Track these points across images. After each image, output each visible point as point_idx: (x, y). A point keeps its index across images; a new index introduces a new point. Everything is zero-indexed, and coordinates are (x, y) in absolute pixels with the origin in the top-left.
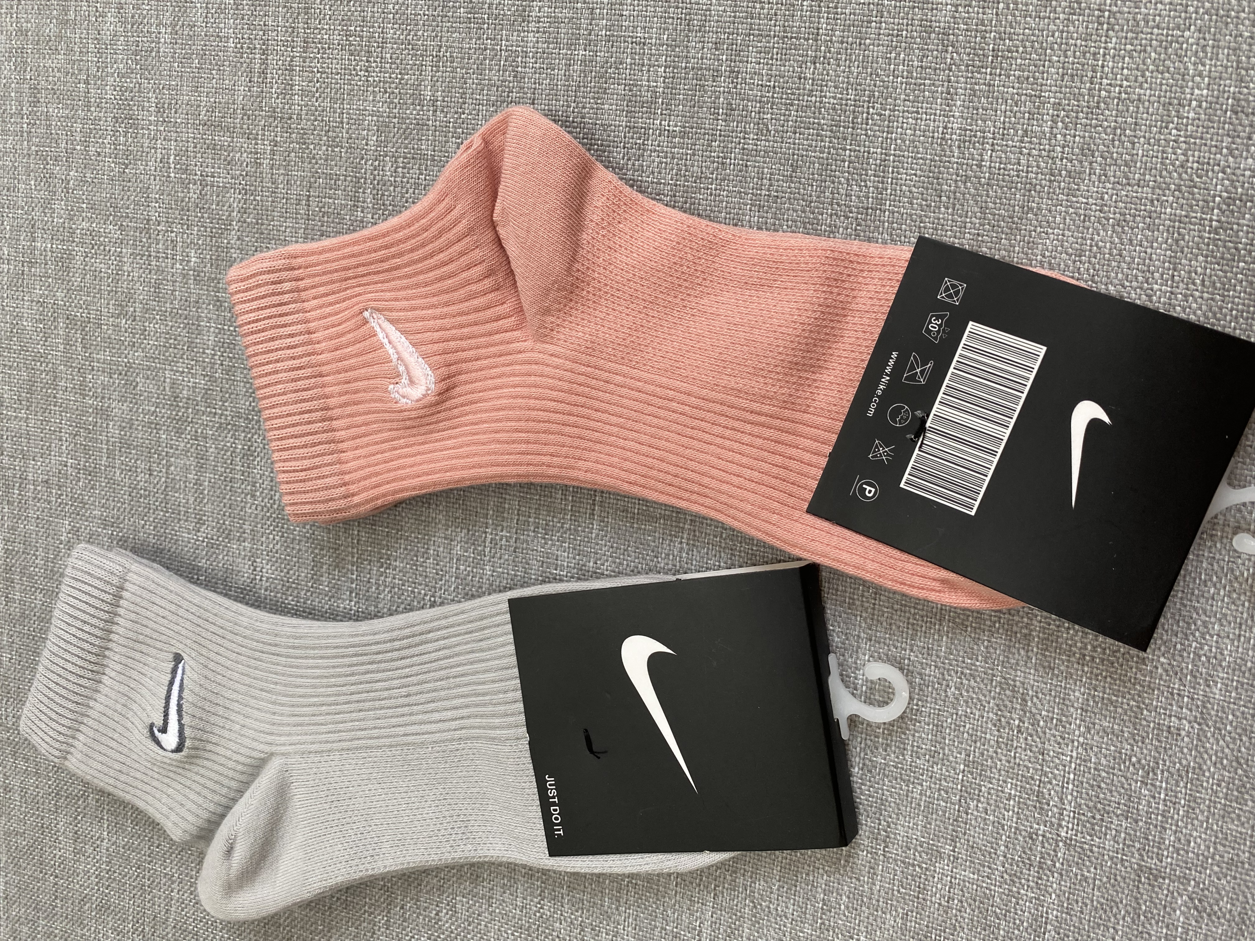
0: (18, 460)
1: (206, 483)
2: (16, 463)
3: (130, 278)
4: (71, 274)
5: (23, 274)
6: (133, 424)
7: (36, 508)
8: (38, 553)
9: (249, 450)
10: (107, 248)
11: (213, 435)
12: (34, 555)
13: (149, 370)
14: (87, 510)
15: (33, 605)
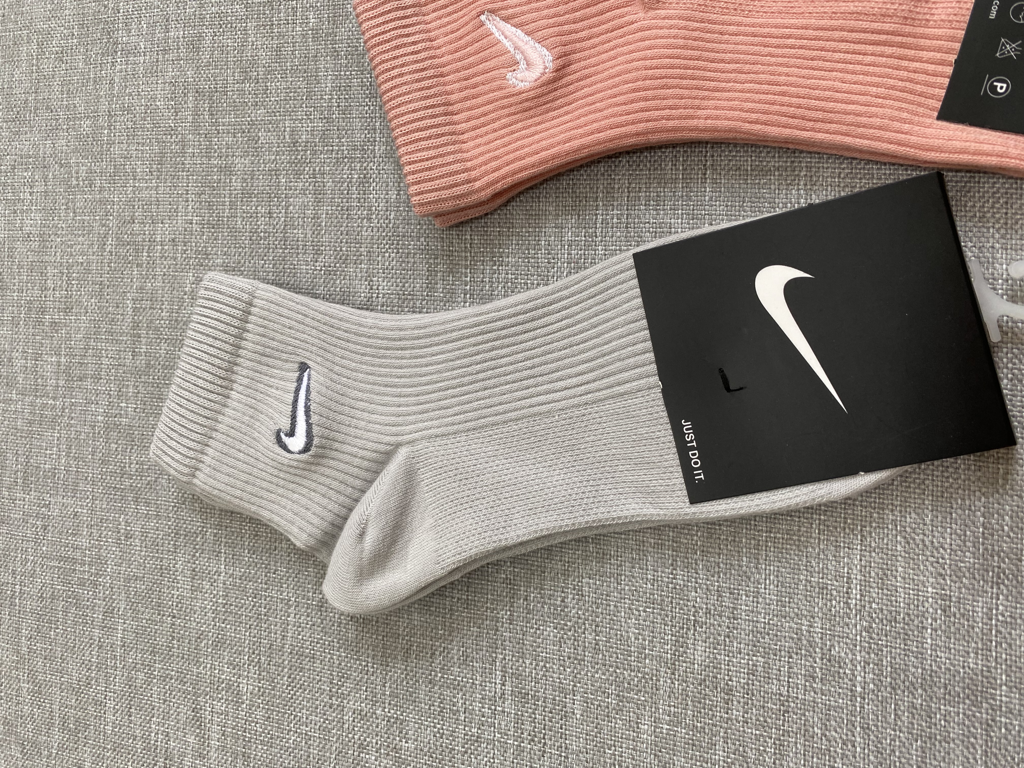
0: (148, 225)
1: (324, 216)
2: (146, 228)
3: (254, 47)
4: (201, 53)
5: (157, 61)
6: (254, 175)
7: (163, 266)
8: (164, 307)
9: (365, 178)
10: (234, 25)
11: (330, 170)
12: (160, 309)
13: (270, 123)
14: (210, 260)
15: (158, 355)
